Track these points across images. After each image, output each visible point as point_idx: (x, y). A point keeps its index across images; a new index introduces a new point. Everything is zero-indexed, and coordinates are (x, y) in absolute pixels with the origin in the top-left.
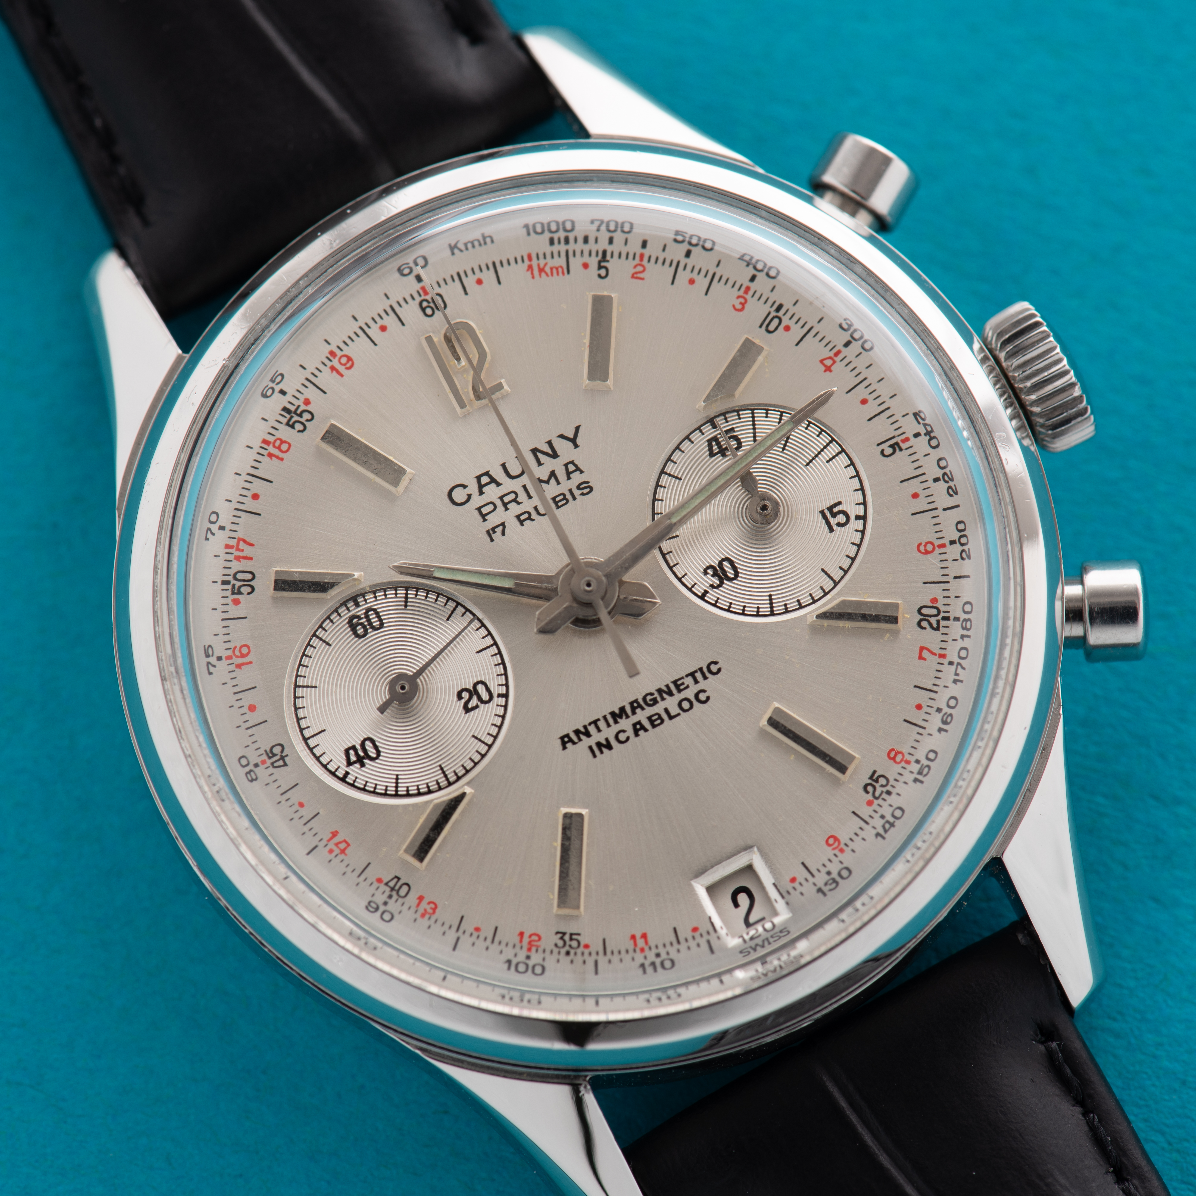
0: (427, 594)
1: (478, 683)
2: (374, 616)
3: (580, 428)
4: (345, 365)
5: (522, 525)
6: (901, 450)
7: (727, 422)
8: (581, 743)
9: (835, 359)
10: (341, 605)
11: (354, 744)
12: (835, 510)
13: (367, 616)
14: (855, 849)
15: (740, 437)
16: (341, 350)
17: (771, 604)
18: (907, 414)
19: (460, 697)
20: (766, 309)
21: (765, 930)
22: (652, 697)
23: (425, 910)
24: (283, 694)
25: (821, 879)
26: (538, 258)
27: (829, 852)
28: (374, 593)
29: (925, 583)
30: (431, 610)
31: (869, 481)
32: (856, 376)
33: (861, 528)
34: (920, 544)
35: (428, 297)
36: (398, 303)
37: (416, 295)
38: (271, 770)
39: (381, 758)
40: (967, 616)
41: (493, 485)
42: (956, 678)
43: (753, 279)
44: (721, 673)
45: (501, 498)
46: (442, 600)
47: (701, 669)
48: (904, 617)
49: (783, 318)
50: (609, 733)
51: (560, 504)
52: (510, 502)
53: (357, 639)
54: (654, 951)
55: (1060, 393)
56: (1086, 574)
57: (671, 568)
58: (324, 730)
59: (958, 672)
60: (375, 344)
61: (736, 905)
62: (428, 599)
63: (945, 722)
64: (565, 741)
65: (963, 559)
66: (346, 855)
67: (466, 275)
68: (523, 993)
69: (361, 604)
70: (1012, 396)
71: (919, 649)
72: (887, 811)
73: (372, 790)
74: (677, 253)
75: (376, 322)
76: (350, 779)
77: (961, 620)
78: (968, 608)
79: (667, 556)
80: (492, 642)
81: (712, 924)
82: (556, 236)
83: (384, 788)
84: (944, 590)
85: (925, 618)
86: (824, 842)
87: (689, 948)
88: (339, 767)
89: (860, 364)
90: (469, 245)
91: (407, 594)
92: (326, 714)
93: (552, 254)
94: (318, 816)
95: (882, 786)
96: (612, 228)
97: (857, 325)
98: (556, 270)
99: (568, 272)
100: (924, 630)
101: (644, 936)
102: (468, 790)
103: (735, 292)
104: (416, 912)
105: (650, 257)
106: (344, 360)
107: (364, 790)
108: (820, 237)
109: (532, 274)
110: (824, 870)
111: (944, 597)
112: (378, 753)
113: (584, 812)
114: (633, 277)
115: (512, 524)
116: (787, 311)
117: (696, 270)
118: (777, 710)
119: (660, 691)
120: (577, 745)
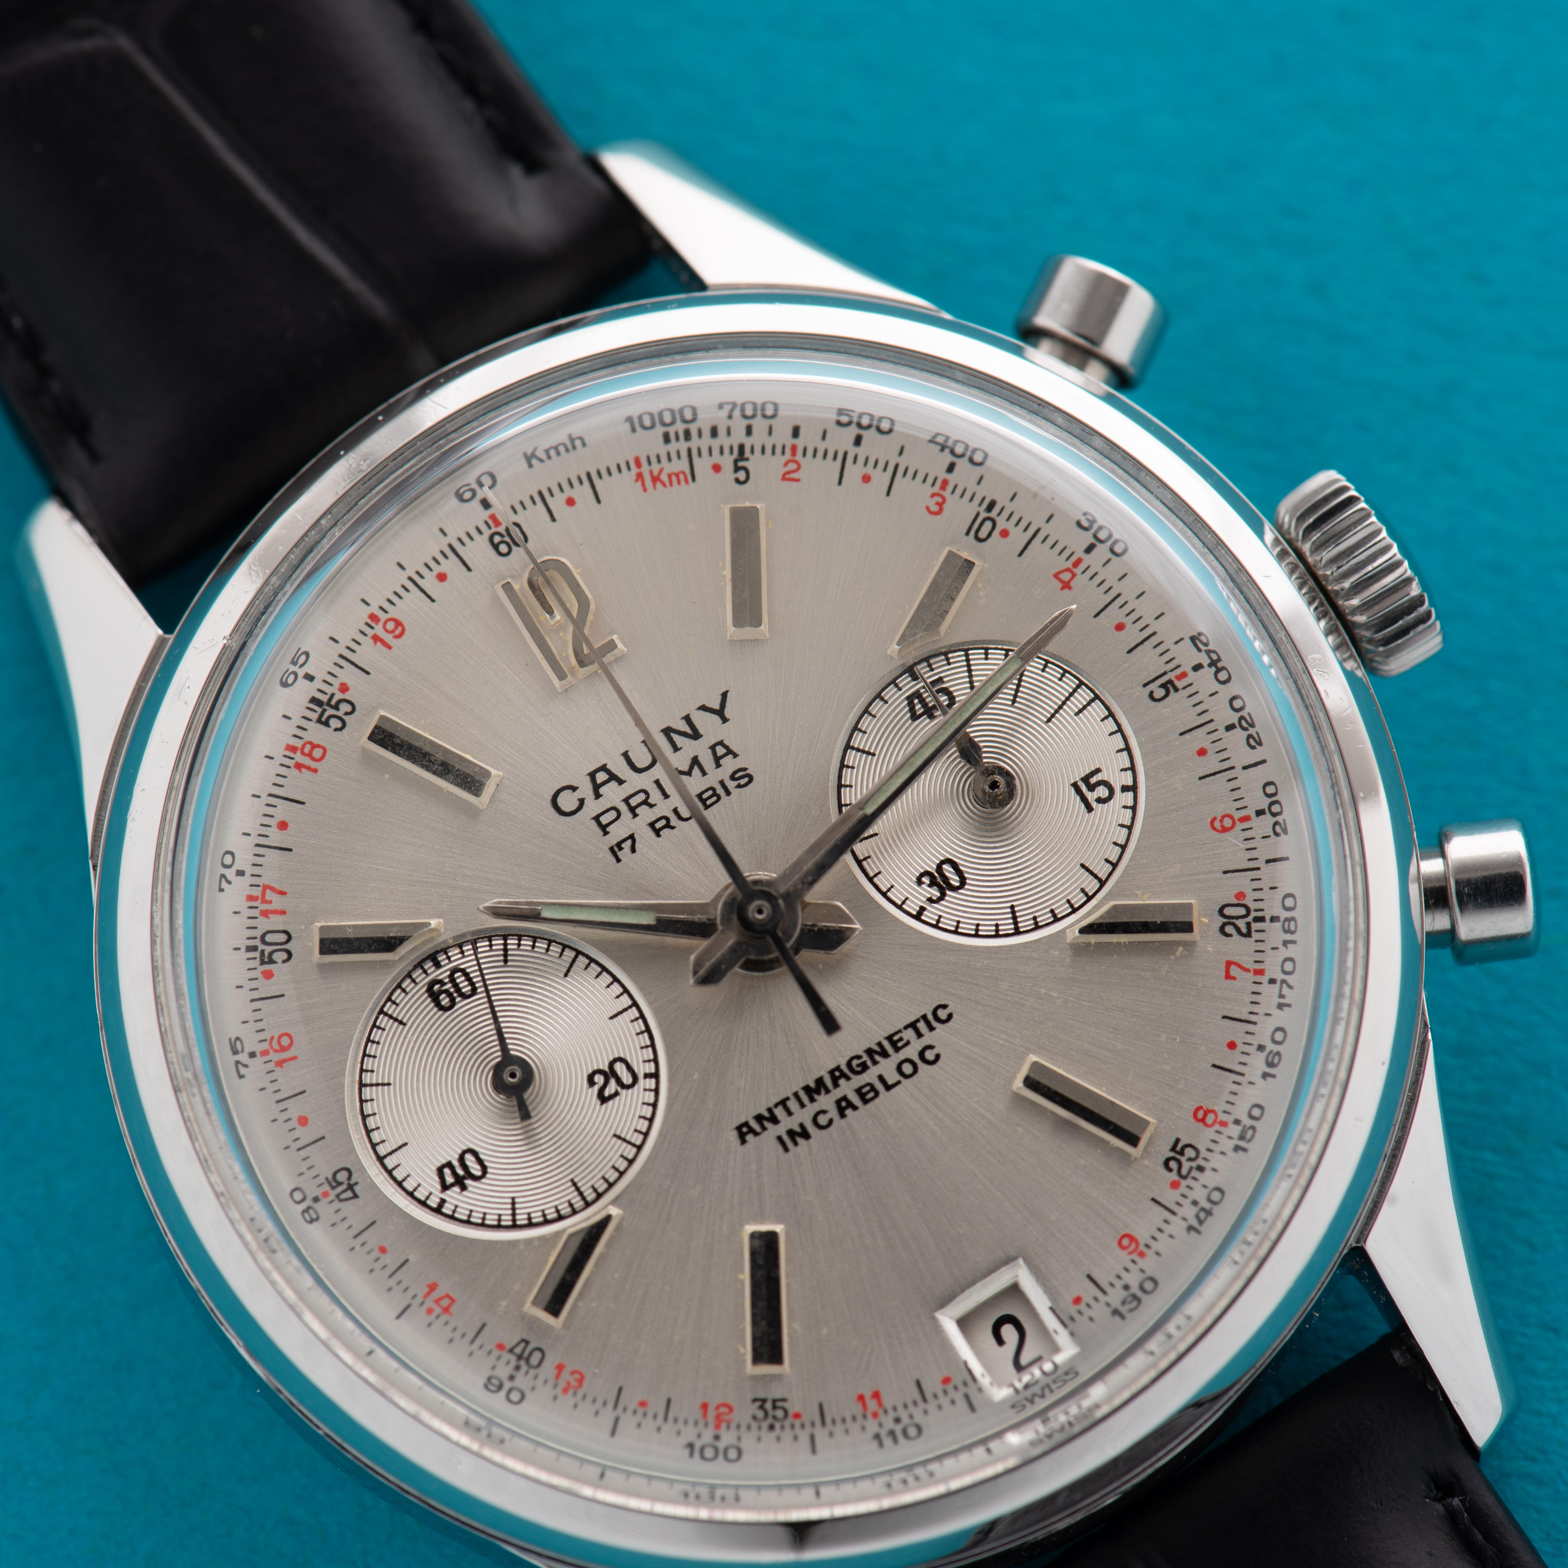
0: (534, 942)
1: (615, 1060)
2: (463, 978)
3: (729, 694)
4: (392, 632)
5: (658, 835)
6: (1176, 690)
7: (932, 670)
8: (766, 1133)
9: (1075, 570)
10: (415, 968)
11: (449, 1159)
12: (1093, 780)
13: (452, 980)
14: (1160, 1251)
15: (951, 689)
16: (386, 612)
17: (1015, 918)
18: (1182, 639)
19: (591, 1082)
20: (973, 509)
21: (1044, 1373)
22: (859, 1062)
23: (568, 1383)
24: (344, 1098)
25: (1116, 1296)
26: (649, 463)
27: (1124, 1258)
28: (460, 946)
29: (1225, 872)
30: (541, 964)
31: (1136, 736)
32: (1106, 592)
33: (1130, 803)
34: (1214, 819)
35: (501, 529)
36: (460, 540)
37: (483, 528)
38: (337, 1205)
39: (488, 1176)
40: (1289, 914)
41: (613, 784)
42: (1282, 1001)
43: (951, 468)
44: (953, 1020)
45: (626, 801)
46: (555, 949)
47: (924, 1017)
48: (1201, 922)
49: (998, 520)
50: (803, 1116)
51: (708, 802)
52: (639, 805)
53: (441, 1013)
54: (892, 1415)
55: (1392, 593)
56: (1448, 842)
57: (870, 880)
58: (406, 1144)
59: (1283, 993)
60: (433, 600)
61: (1000, 1341)
62: (536, 949)
63: (1271, 1064)
64: (743, 1132)
65: (1277, 834)
67: (552, 495)
68: (713, 1488)
69: (442, 963)
70: (1326, 602)
71: (1224, 964)
72: (1200, 1194)
73: (480, 1221)
74: (843, 440)
75: (431, 569)
76: (447, 1209)
77: (1282, 919)
78: (1289, 902)
79: (864, 863)
80: (630, 1002)
81: (970, 1371)
82: (672, 430)
83: (496, 1217)
84: (1252, 880)
85: (1230, 920)
86: (1115, 1245)
87: (940, 1407)
88: (430, 1194)
89: (1110, 574)
90: (552, 453)
91: (505, 945)
92: (407, 1121)
93: (669, 455)
94: (408, 1264)
95: (1190, 1159)
96: (749, 412)
97: (1101, 521)
98: (675, 477)
99: (694, 479)
100: (1229, 938)
101: (876, 1395)
102: (614, 1211)
103: (928, 489)
104: (555, 1386)
105: (805, 450)
106: (391, 626)
107: (468, 1222)
108: (1040, 402)
109: (643, 485)
110: (1119, 1284)
111: (1254, 890)
112: (484, 1169)
113: (778, 1228)
114: (784, 478)
115: (645, 835)
116: (1002, 509)
117: (871, 463)
118: (1035, 1065)
119: (870, 1052)
120: (761, 1136)
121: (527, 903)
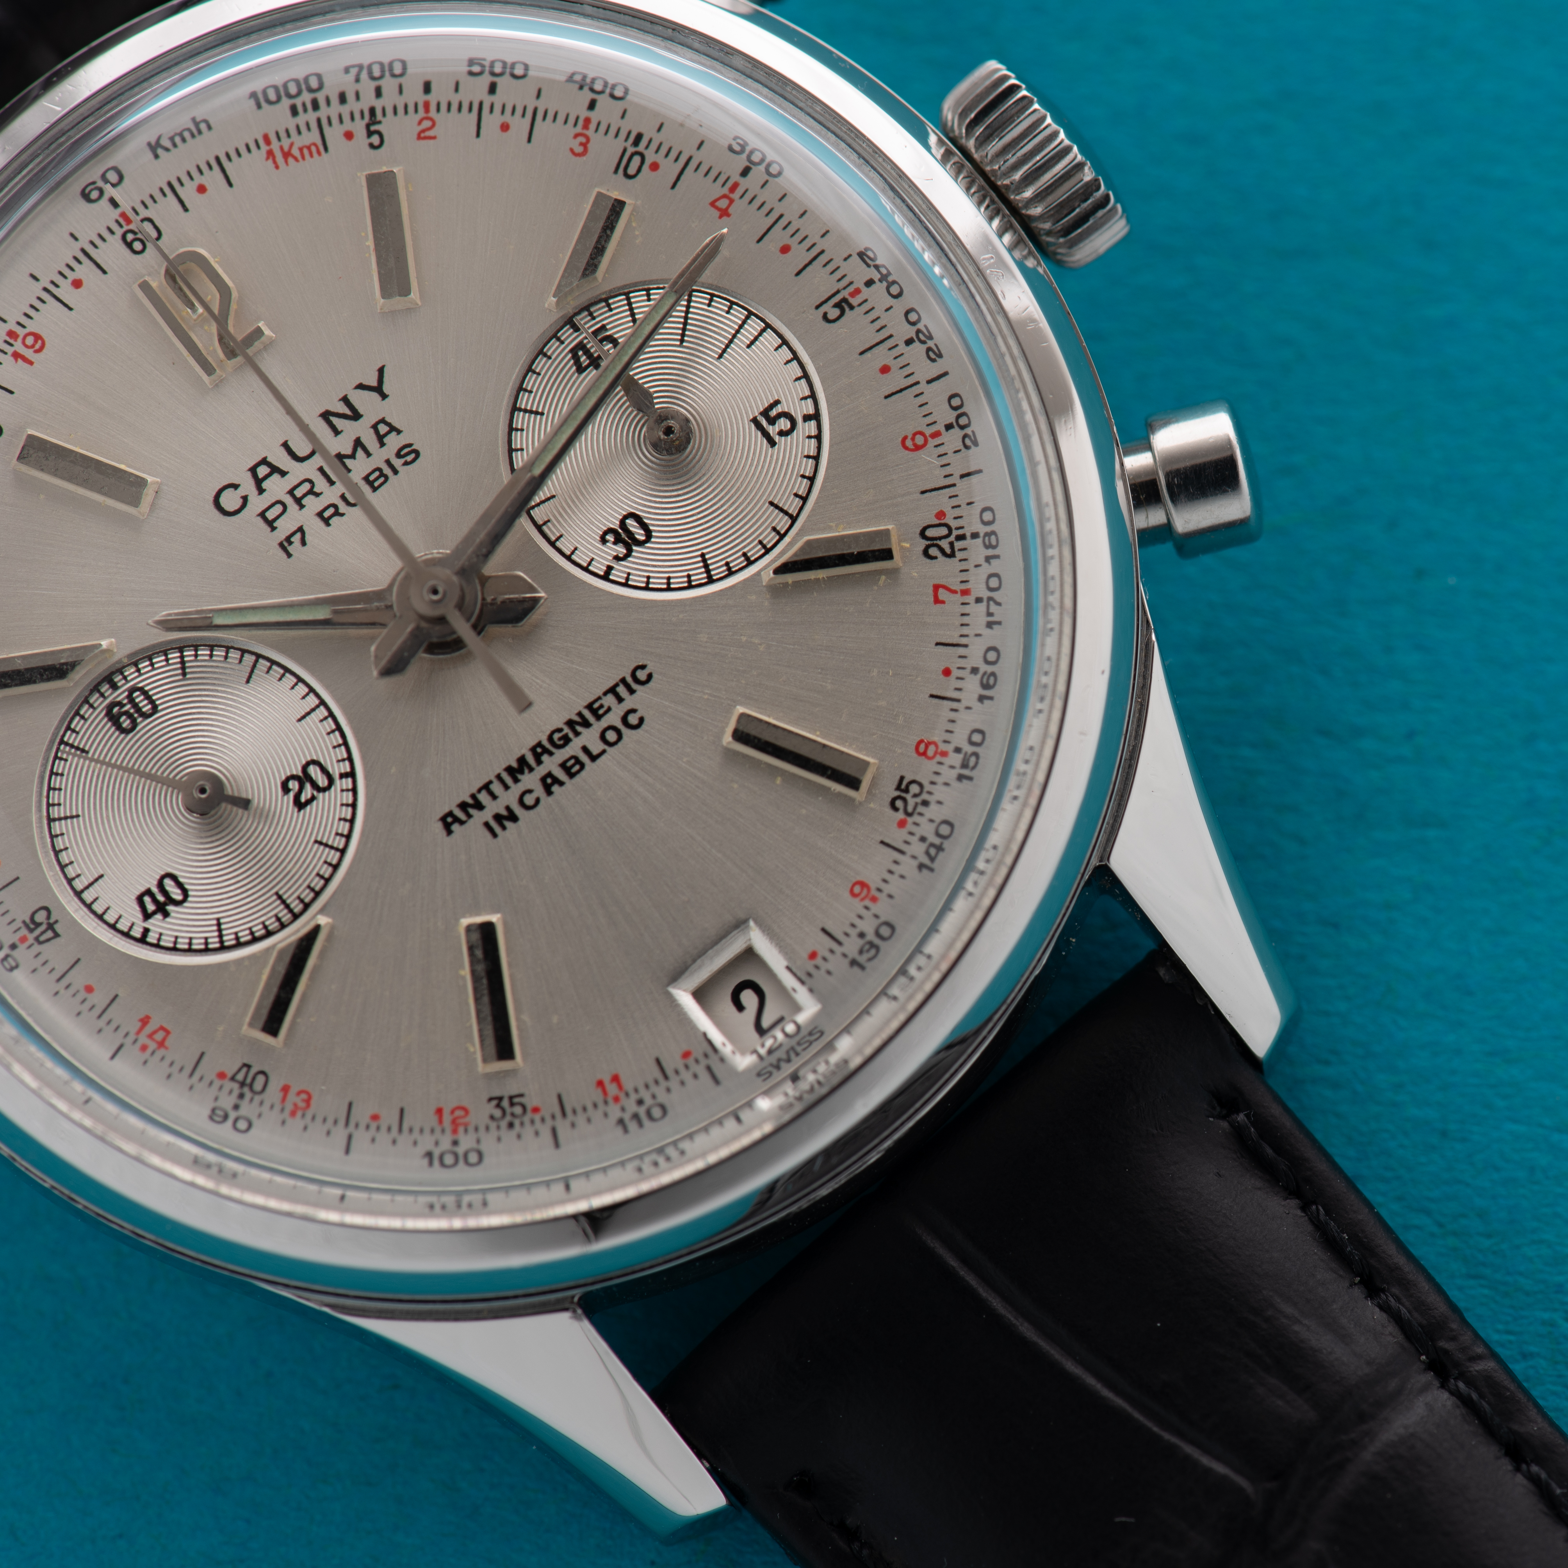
0: (212, 651)
1: (308, 764)
2: (142, 697)
3: (385, 369)
4: (33, 346)
5: (328, 525)
6: (852, 308)
7: (594, 318)
8: (471, 821)
9: (732, 196)
10: (91, 692)
11: (148, 886)
12: (773, 413)
13: (131, 700)
14: (893, 893)
15: (616, 336)
16: (24, 327)
17: (706, 566)
18: (850, 256)
19: (286, 789)
20: (619, 144)
21: (786, 1035)
22: (560, 735)
23: (295, 1105)
24: (33, 835)
25: (852, 946)
26: (279, 139)
27: (857, 905)
28: (136, 664)
29: (923, 492)
30: (221, 673)
31: (813, 362)
32: (767, 215)
33: (814, 432)
34: (905, 438)
35: (132, 227)
36: (92, 243)
37: (115, 227)
38: (37, 948)
39: (190, 899)
40: (988, 529)
41: (276, 477)
42: (991, 619)
43: (592, 105)
44: (653, 680)
45: (291, 492)
46: (234, 655)
47: (623, 681)
48: (902, 548)
49: (646, 153)
50: (508, 798)
51: (376, 484)
52: (305, 495)
53: (122, 736)
54: (634, 1097)
55: (1065, 181)
56: (1153, 433)
57: (553, 544)
58: (101, 876)
59: (991, 611)
60: (70, 309)
61: (740, 1007)
62: (214, 658)
63: (986, 686)
64: (448, 822)
65: (967, 447)
66: (166, 1048)
67: (182, 184)
68: (459, 1194)
69: (119, 684)
70: (996, 199)
71: (932, 588)
72: (927, 830)
73: (186, 947)
74: (477, 90)
75: (65, 277)
76: (152, 938)
77: (982, 535)
78: (987, 516)
79: (545, 528)
80: (317, 702)
81: (710, 1042)
82: (298, 102)
83: (203, 941)
84: (950, 497)
85: (933, 542)
86: (847, 894)
87: (682, 1083)
88: (133, 924)
89: (768, 196)
90: (177, 140)
91: (182, 657)
92: (100, 851)
93: (298, 127)
94: (117, 1000)
95: (915, 796)
96: (377, 73)
97: (753, 142)
98: (307, 150)
99: (326, 149)
100: (934, 561)
101: (616, 1079)
102: (323, 920)
103: (570, 130)
104: (282, 1110)
105: (438, 105)
106: (30, 340)
107: (174, 949)
108: (674, 26)
109: (275, 162)
110: (853, 933)
111: (953, 507)
112: (185, 893)
113: (494, 918)
114: (419, 137)
115: (313, 526)
116: (650, 141)
117: (508, 110)
118: (742, 716)
119: (570, 723)
120: (466, 825)
121: (197, 612)
